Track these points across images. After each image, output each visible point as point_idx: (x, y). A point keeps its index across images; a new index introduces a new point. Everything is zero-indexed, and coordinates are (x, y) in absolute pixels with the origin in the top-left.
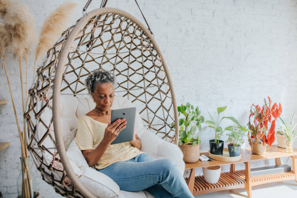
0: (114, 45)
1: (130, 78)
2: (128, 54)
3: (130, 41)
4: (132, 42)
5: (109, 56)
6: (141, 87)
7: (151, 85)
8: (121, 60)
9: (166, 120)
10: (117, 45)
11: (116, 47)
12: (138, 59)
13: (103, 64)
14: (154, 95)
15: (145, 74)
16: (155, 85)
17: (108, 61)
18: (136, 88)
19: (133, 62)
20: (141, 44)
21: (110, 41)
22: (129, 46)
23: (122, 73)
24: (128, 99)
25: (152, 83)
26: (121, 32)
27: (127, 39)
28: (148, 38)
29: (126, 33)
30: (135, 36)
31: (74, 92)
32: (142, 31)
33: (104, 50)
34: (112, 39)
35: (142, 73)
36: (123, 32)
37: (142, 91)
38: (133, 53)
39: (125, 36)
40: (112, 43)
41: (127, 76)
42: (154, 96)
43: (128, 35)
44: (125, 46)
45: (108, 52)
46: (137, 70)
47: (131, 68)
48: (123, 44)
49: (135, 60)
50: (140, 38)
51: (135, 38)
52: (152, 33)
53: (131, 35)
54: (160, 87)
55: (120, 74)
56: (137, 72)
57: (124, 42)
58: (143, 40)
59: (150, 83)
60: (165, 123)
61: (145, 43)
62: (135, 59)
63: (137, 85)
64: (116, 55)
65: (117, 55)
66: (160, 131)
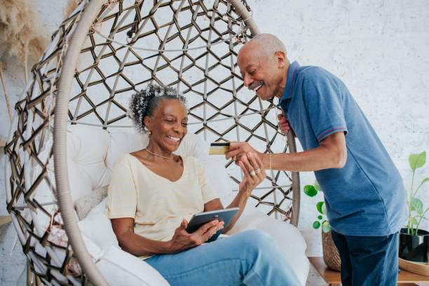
0: (179, 34)
1: (209, 99)
2: (205, 50)
3: (208, 26)
4: (211, 28)
5: (170, 56)
6: (229, 116)
7: (249, 111)
8: (191, 62)
9: (276, 179)
10: (184, 33)
11: (181, 38)
12: (223, 62)
13: (159, 69)
14: (253, 131)
15: (237, 90)
16: (255, 111)
17: (168, 65)
18: (220, 117)
19: (214, 66)
20: (230, 31)
21: (171, 24)
22: (205, 35)
23: (193, 88)
24: (205, 139)
25: (251, 106)
26: (190, 7)
27: (203, 22)
28: (242, 18)
29: (201, 10)
30: (217, 16)
31: (103, 122)
32: (229, 5)
33: (159, 44)
34: (175, 21)
35: (232, 89)
36: (194, 7)
37: (232, 122)
38: (214, 48)
39: (199, 14)
40: (174, 30)
41: (203, 95)
42: (255, 133)
43: (204, 13)
44: (199, 35)
45: (167, 46)
46: (222, 83)
47: (211, 79)
48: (194, 32)
49: (219, 63)
50: (226, 18)
51: (217, 19)
52: (248, 9)
53: (210, 14)
54: (266, 114)
55: (190, 89)
56: (222, 86)
57: (197, 27)
58: (233, 23)
59: (246, 107)
60: (274, 184)
61: (236, 29)
62: (217, 61)
63: (222, 111)
64: (182, 53)
65: (184, 54)
66: (263, 201)
